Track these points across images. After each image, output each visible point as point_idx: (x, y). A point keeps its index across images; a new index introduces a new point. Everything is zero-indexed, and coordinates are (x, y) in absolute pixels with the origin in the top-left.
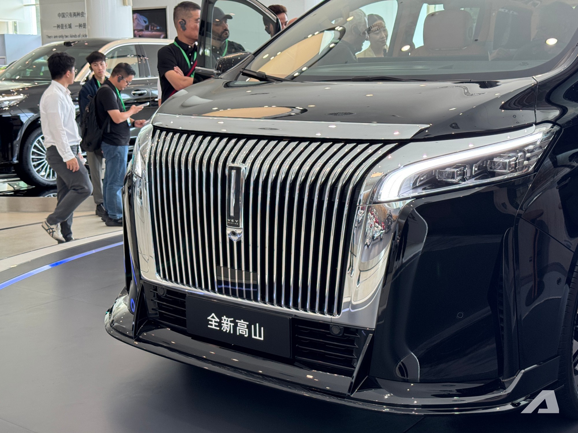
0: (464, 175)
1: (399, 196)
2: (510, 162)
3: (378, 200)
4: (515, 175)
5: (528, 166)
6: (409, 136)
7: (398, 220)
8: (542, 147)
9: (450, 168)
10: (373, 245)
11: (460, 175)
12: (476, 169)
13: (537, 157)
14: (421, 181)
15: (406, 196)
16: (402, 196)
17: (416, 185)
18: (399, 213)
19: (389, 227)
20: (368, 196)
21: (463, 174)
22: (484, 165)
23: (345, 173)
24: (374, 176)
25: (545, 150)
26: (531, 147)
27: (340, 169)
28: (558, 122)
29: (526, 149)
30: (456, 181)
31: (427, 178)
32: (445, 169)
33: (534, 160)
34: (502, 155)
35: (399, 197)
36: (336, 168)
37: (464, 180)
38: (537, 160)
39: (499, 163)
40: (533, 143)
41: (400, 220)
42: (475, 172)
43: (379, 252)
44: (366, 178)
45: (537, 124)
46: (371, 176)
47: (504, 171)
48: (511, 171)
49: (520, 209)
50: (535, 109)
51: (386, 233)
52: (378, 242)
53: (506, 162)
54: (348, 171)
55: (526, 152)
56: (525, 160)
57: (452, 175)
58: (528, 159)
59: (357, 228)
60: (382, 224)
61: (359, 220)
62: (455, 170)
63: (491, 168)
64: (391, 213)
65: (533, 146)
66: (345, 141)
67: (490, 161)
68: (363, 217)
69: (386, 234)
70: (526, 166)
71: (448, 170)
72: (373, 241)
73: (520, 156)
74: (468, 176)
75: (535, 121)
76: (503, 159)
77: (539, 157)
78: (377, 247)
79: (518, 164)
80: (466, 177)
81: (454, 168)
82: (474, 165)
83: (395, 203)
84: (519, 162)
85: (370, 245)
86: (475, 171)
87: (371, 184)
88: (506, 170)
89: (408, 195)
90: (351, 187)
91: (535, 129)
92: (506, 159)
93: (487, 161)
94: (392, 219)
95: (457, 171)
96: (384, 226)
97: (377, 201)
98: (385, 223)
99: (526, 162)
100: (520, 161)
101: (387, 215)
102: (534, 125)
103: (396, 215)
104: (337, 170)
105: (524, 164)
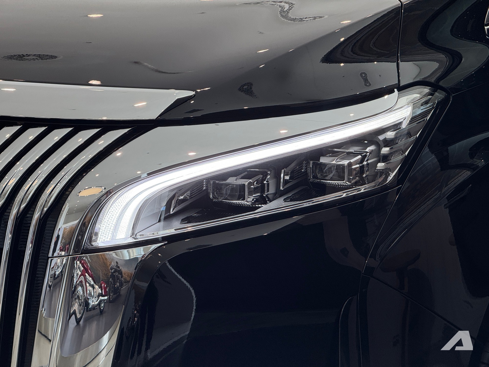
0: (263, 191)
1: (134, 236)
2: (350, 164)
3: (92, 245)
4: (362, 191)
5: (385, 172)
6: (153, 115)
7: (133, 282)
8: (411, 134)
9: (236, 178)
10: (88, 320)
11: (255, 190)
12: (287, 178)
13: (402, 155)
14: (180, 202)
15: (148, 235)
16: (140, 235)
17: (170, 212)
18: (135, 269)
19: (116, 291)
20: (72, 232)
21: (262, 188)
22: (302, 169)
23: (25, 187)
24: (85, 193)
25: (418, 140)
26: (390, 135)
27: (14, 179)
28: (441, 83)
29: (381, 137)
30: (248, 204)
31: (191, 197)
32: (225, 180)
33: (398, 159)
34: (335, 150)
35: (135, 239)
36: (6, 177)
37: (263, 200)
38: (402, 159)
39: (330, 168)
40: (396, 127)
41: (137, 282)
42: (285, 185)
43: (99, 337)
44: (69, 198)
45: (401, 88)
46: (80, 195)
47: (340, 182)
48: (353, 182)
49: (370, 257)
50: (398, 60)
51: (109, 301)
52: (97, 315)
53: (343, 165)
54: (31, 183)
55: (382, 144)
56: (379, 161)
57: (240, 192)
58: (385, 158)
59: (52, 288)
60: (101, 284)
61: (55, 274)
62: (246, 182)
63: (315, 177)
64: (119, 267)
65: (394, 133)
66: (23, 122)
67: (313, 163)
68: (64, 266)
69: (110, 304)
70: (381, 172)
71: (231, 180)
72: (87, 311)
73: (370, 153)
74: (271, 194)
75: (397, 82)
76: (338, 160)
77: (407, 153)
78: (94, 325)
79: (366, 169)
80: (266, 195)
81: (243, 178)
82: (283, 171)
83: (128, 251)
84: (368, 164)
85: (81, 317)
86: (286, 182)
87: (79, 210)
88: (344, 180)
89: (153, 234)
90: (37, 216)
91: (399, 98)
92: (343, 159)
93: (308, 163)
94: (122, 277)
95: (250, 184)
96: (105, 289)
97: (90, 247)
98: (107, 283)
99: (381, 165)
100: (369, 162)
101: (111, 269)
102: (396, 90)
103: (130, 272)
104: (8, 181)
105: (378, 168)
